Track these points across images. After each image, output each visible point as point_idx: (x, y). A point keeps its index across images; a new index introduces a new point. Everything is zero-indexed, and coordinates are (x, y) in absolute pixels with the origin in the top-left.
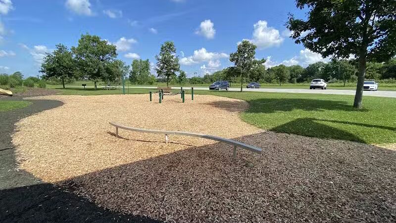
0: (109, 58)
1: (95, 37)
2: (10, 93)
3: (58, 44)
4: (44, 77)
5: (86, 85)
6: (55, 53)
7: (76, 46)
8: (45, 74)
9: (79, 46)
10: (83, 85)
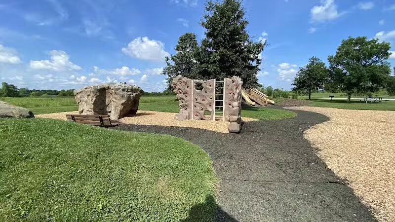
0: (376, 62)
1: (359, 39)
2: (273, 102)
3: (312, 57)
4: (294, 89)
5: (333, 96)
6: (307, 67)
7: (334, 55)
8: (295, 86)
9: (338, 53)
10: (330, 96)
